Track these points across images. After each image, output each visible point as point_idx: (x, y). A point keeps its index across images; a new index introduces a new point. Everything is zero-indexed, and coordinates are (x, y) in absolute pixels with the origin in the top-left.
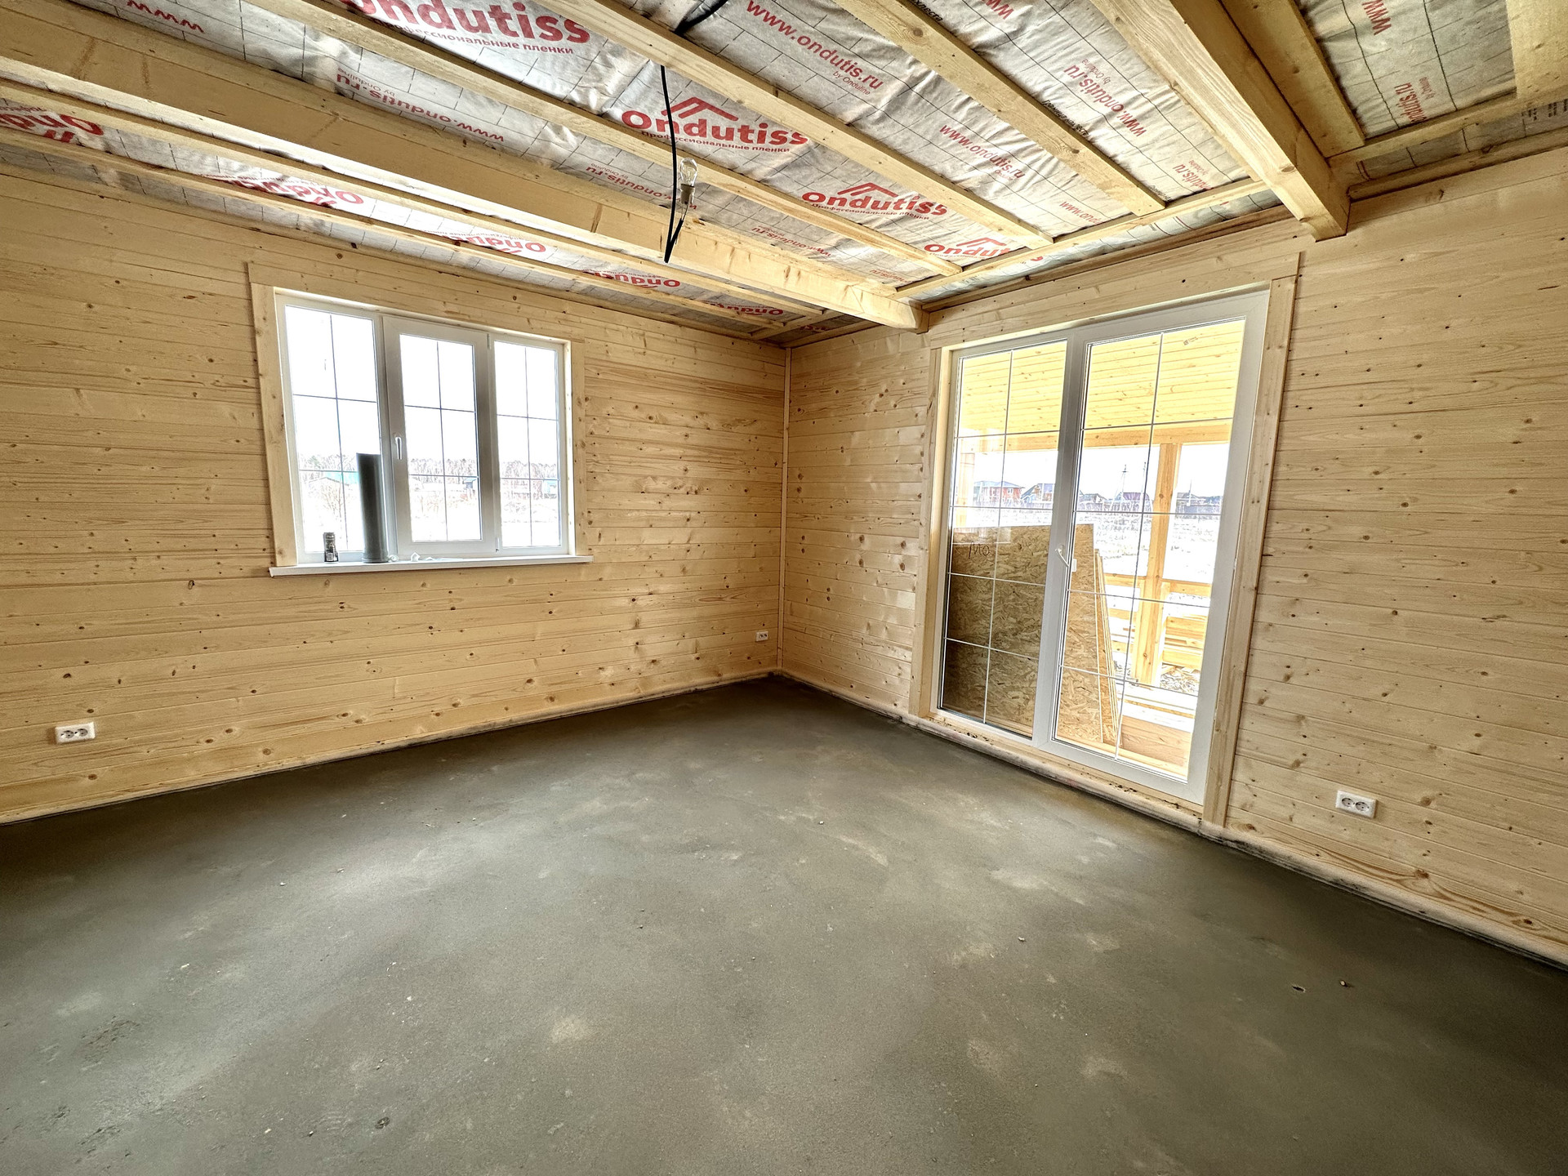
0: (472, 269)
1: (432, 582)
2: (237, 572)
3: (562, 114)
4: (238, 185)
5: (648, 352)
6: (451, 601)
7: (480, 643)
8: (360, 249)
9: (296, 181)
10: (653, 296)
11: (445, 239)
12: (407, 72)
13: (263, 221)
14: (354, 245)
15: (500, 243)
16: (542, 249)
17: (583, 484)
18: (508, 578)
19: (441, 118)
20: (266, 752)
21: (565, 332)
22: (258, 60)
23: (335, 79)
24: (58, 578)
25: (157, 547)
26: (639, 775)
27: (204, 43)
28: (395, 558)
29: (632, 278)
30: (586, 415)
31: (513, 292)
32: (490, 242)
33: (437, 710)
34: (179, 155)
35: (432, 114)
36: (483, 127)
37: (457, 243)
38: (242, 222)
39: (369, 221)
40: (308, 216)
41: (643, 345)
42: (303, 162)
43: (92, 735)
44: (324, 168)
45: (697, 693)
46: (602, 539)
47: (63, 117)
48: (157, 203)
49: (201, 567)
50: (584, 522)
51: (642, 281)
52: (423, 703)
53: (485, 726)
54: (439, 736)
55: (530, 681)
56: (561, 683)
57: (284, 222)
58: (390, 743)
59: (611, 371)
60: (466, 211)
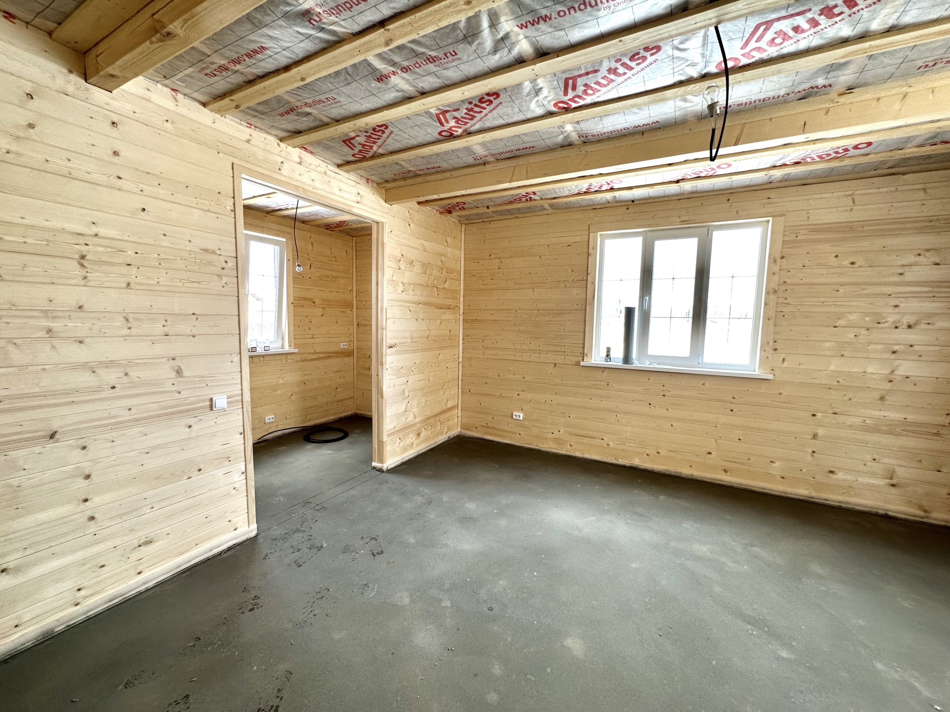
0: (696, 192)
1: (653, 378)
2: (570, 363)
3: (677, 92)
4: (579, 194)
5: (855, 208)
6: (663, 391)
7: (678, 420)
8: (636, 202)
9: (595, 183)
10: (847, 162)
11: (671, 182)
12: (598, 119)
13: (594, 205)
14: (633, 201)
15: (701, 172)
16: (729, 165)
17: (771, 321)
18: (702, 382)
19: (624, 129)
20: (570, 445)
21: (768, 213)
22: (554, 147)
23: (578, 138)
24: (520, 359)
25: (547, 349)
26: (756, 550)
27: (538, 151)
28: (636, 364)
29: (818, 156)
30: (780, 270)
31: (725, 198)
32: (696, 174)
33: (648, 452)
34: (557, 191)
35: (619, 130)
36: (645, 122)
37: (678, 182)
38: (589, 208)
39: (631, 188)
40: (609, 196)
41: (851, 202)
42: (592, 175)
43: (521, 419)
44: (601, 174)
45: (886, 518)
46: (785, 363)
47: (526, 193)
48: (562, 211)
49: (559, 359)
50: (769, 350)
51: (829, 155)
52: (640, 446)
53: (674, 472)
54: (647, 468)
55: (710, 453)
56: (735, 462)
57: (602, 201)
58: (621, 462)
59: (810, 231)
60: (670, 165)
